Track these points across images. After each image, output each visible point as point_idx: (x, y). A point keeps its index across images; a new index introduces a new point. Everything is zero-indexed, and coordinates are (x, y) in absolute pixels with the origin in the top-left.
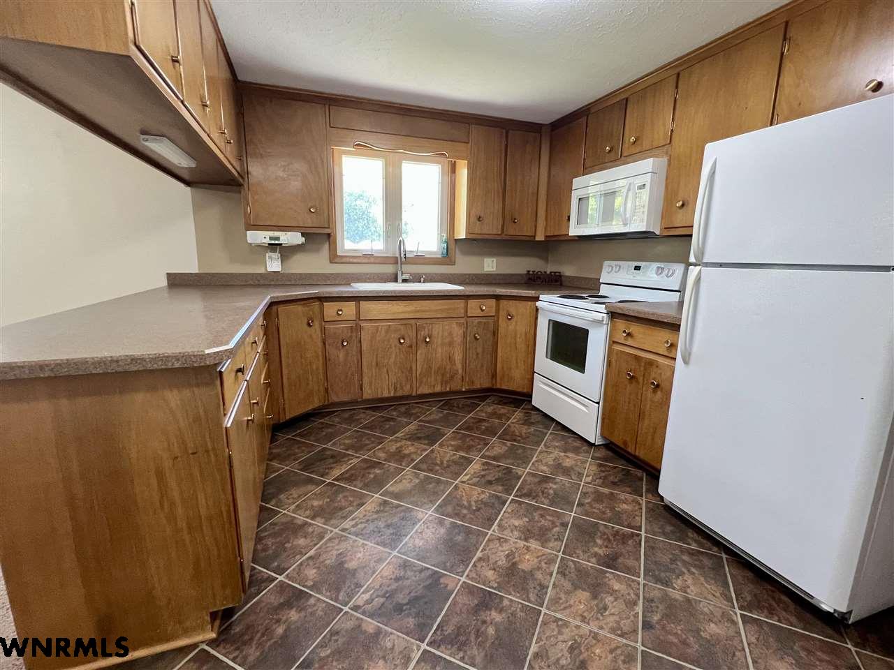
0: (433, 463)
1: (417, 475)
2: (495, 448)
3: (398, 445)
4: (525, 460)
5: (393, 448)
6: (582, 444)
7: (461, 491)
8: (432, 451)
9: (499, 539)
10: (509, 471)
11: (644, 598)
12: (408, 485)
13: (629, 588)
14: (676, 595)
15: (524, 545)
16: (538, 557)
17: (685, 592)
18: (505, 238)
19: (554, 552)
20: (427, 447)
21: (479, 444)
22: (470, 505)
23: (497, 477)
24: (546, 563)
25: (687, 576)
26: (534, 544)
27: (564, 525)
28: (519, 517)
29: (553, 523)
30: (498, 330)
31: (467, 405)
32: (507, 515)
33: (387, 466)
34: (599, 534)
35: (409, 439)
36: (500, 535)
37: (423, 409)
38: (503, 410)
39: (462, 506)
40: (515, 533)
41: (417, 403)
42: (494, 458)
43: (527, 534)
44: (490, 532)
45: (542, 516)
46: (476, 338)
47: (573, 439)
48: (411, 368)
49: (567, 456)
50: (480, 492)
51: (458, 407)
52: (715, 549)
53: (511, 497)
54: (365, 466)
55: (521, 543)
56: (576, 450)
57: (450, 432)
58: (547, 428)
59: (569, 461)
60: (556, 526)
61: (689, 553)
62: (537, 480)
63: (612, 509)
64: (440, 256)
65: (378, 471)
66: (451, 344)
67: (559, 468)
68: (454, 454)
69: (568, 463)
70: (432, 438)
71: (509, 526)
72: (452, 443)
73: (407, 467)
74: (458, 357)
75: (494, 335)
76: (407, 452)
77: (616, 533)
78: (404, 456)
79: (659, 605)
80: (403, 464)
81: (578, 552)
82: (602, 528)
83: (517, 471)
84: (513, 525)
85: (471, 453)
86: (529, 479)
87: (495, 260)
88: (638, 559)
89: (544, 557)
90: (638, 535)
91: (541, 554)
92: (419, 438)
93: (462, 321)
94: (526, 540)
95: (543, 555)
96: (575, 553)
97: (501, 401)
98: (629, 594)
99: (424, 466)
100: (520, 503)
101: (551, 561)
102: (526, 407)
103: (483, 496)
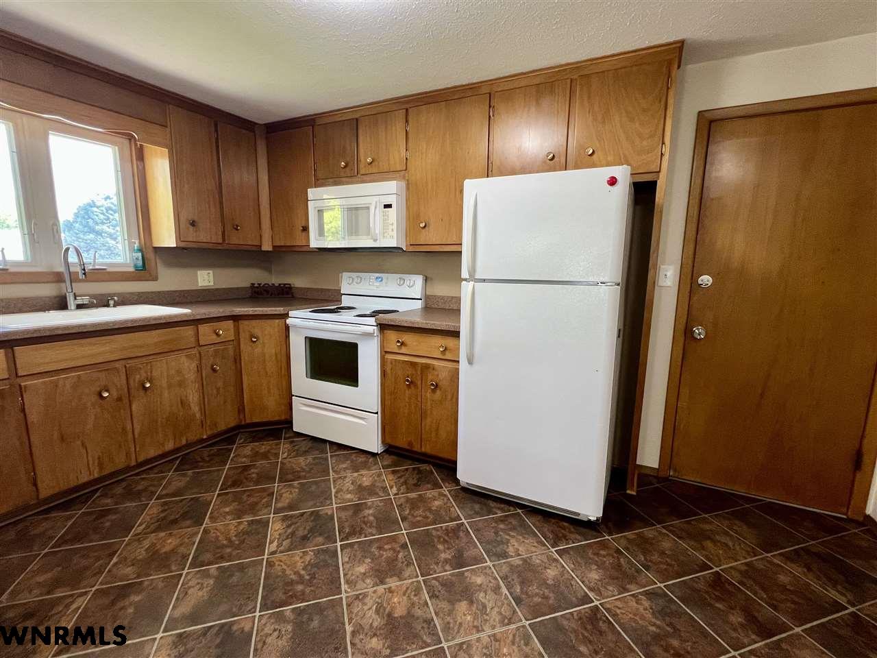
0: (218, 548)
1: (206, 575)
2: (284, 495)
3: (146, 544)
4: (325, 496)
5: (141, 553)
6: (367, 458)
7: (279, 565)
8: (206, 531)
9: (357, 597)
10: (316, 515)
11: (501, 578)
12: (200, 593)
13: (487, 576)
14: (516, 561)
15: (385, 589)
16: (404, 595)
17: (519, 555)
18: (226, 247)
19: (414, 580)
20: (195, 529)
21: (262, 498)
22: (301, 576)
23: (308, 528)
24: (415, 595)
25: (511, 541)
26: (393, 583)
27: (404, 546)
28: (361, 562)
29: (393, 549)
30: (240, 355)
31: (213, 455)
32: (348, 566)
33: (146, 583)
34: (436, 540)
35: (158, 529)
36: (354, 593)
37: (152, 480)
38: (264, 447)
39: (292, 583)
40: (368, 581)
41: (137, 474)
42: (291, 507)
43: (380, 576)
44: (344, 595)
45: (380, 548)
46: (214, 370)
47: (354, 455)
48: (124, 429)
49: (362, 475)
50: (301, 554)
51: (203, 460)
52: (512, 508)
53: (339, 544)
54: (106, 601)
55: (381, 589)
56: (365, 466)
57: (214, 497)
58: (324, 451)
59: (366, 478)
60: (399, 552)
61: (502, 521)
62: (350, 513)
63: (430, 510)
64: (132, 269)
65: (136, 598)
66: (181, 384)
67: (361, 490)
68: (240, 523)
69: (366, 481)
70: (195, 513)
71: (358, 577)
72: (227, 510)
73: (183, 569)
74: (193, 397)
75: (236, 362)
76: (167, 548)
77: (447, 531)
78: (168, 556)
79: (513, 577)
80: (173, 568)
81: (432, 567)
82: (434, 533)
83: (326, 511)
84: (361, 573)
85: (260, 513)
86: (343, 515)
87: (211, 272)
88: (476, 546)
89: (409, 591)
90: (463, 524)
91: (405, 589)
92: (175, 522)
93: (194, 351)
94: (382, 582)
95: (407, 588)
96: (431, 569)
97: (254, 437)
98: (490, 582)
99: (208, 556)
100: (351, 545)
101: (418, 591)
102: (287, 436)
103: (308, 558)
